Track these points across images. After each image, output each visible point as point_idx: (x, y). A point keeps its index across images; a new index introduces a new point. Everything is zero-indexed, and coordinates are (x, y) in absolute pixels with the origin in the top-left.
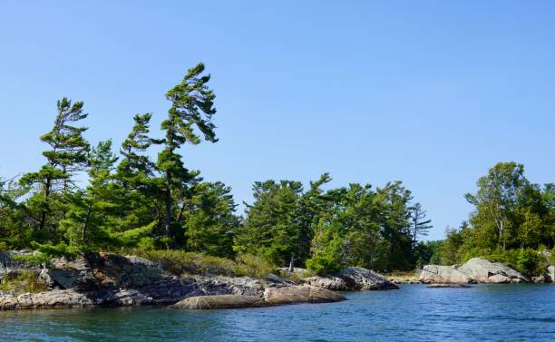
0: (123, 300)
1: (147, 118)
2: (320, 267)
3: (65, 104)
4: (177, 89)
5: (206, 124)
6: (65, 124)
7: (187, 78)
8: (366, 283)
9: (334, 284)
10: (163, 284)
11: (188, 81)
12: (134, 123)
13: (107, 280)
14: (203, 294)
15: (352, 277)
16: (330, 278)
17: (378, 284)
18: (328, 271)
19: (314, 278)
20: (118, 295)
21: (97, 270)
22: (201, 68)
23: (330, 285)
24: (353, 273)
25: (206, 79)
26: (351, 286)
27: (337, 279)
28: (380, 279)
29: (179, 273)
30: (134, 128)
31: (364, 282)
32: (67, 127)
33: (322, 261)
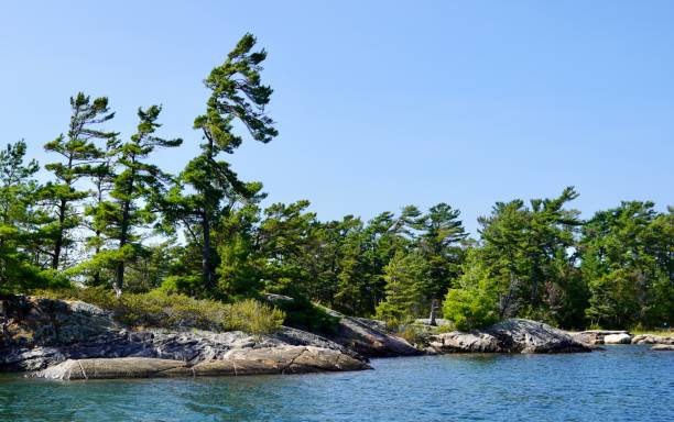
0: (29, 362)
1: (155, 112)
2: (460, 317)
3: (81, 101)
4: (216, 72)
5: (259, 118)
6: (85, 127)
7: (232, 55)
8: (530, 343)
9: (478, 343)
10: (100, 341)
11: (234, 61)
12: (138, 120)
13: (23, 333)
14: (155, 355)
15: (509, 333)
16: (476, 334)
17: (550, 344)
18: (473, 323)
19: (452, 334)
20: (26, 355)
21: (12, 320)
22: (248, 42)
23: (472, 345)
24: (512, 327)
25: (258, 58)
26: (507, 347)
27: (486, 335)
28: (556, 337)
29: (130, 325)
30: (140, 127)
31: (527, 341)
32: (89, 131)
33: (464, 309)
